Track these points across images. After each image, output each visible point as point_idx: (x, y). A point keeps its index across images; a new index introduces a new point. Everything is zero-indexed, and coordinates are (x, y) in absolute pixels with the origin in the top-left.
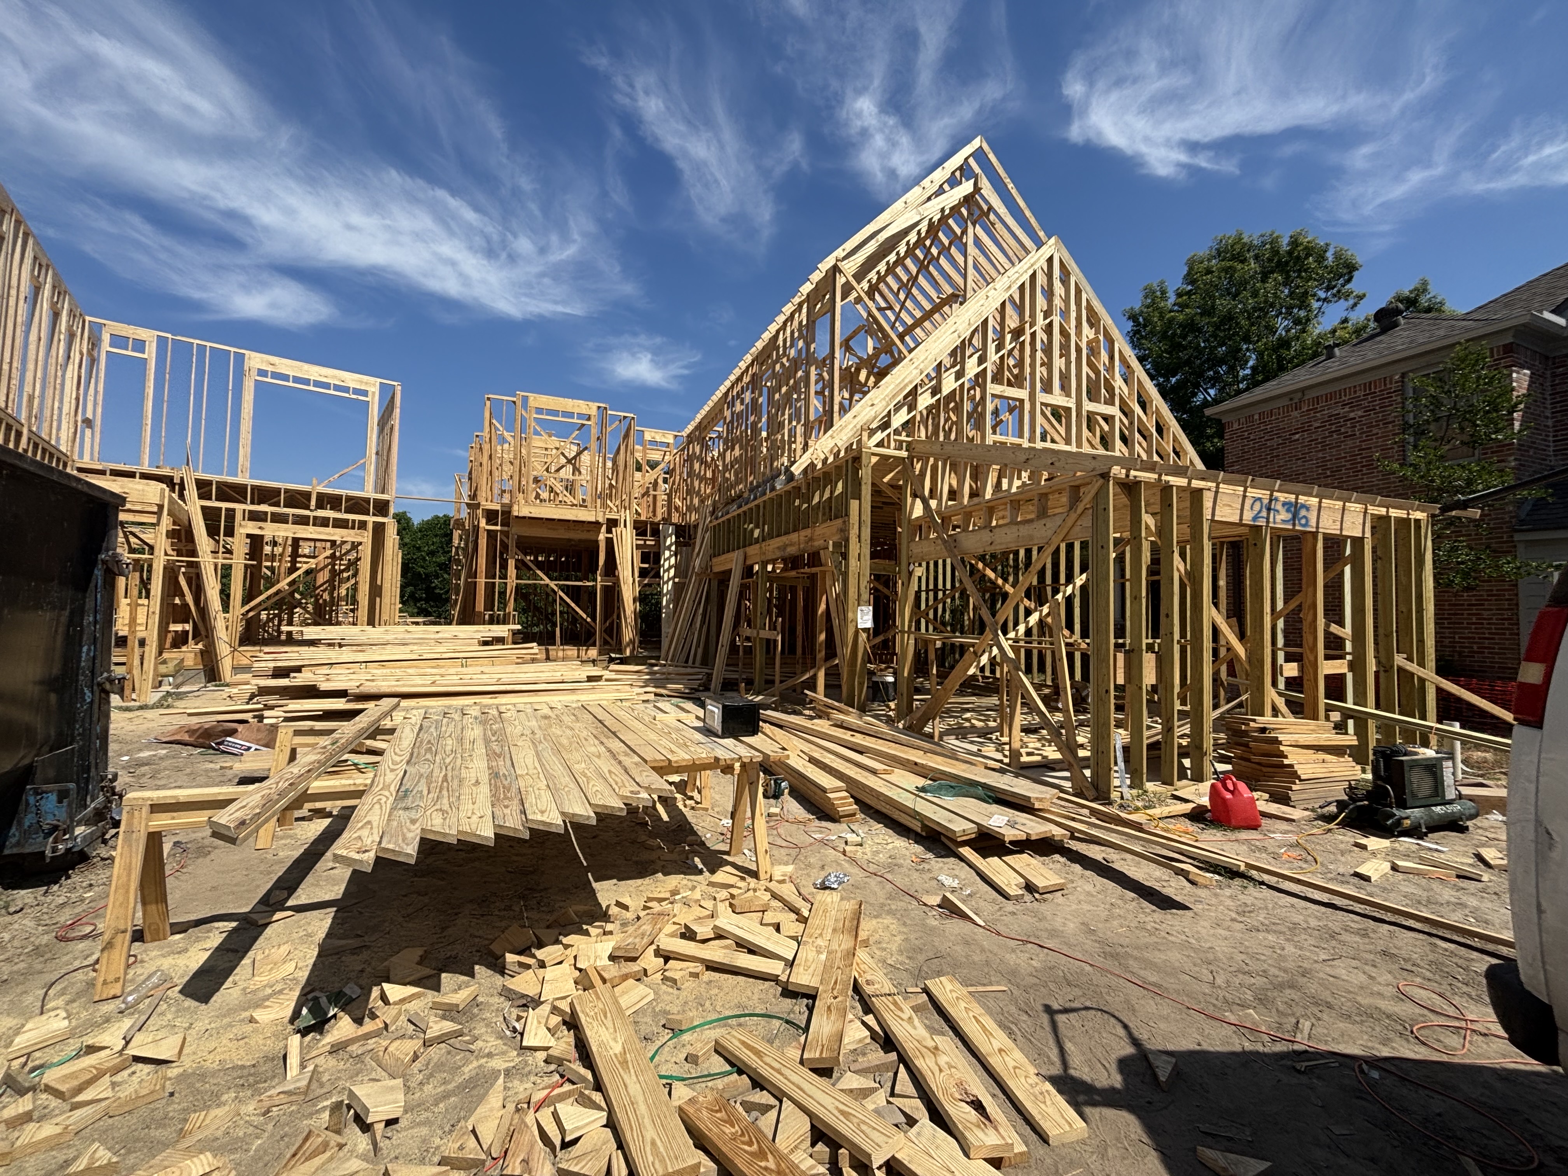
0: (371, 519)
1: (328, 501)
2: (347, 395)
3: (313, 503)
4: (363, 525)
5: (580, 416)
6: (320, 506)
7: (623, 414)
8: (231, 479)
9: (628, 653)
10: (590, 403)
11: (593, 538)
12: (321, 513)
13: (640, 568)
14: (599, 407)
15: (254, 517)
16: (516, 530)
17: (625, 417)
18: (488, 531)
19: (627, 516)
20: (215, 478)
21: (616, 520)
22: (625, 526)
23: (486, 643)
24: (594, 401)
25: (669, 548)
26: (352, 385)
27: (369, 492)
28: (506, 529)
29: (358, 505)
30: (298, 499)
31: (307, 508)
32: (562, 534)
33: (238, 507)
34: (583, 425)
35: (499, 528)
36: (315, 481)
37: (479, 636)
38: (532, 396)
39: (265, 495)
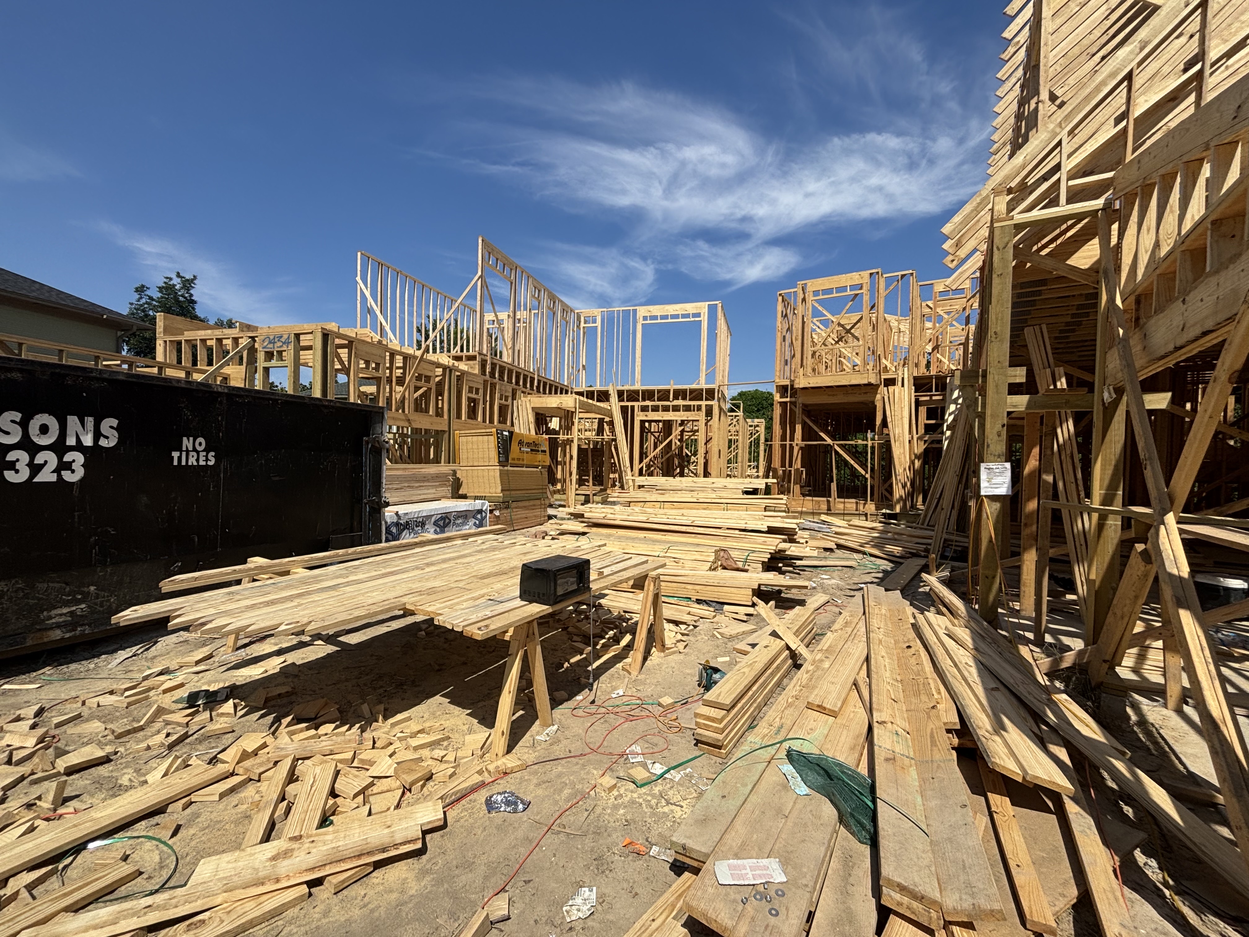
0: (703, 403)
1: (680, 394)
2: (688, 320)
3: (671, 396)
4: (699, 408)
5: (853, 287)
6: (676, 397)
7: (900, 273)
8: (632, 388)
9: (898, 509)
10: (861, 273)
11: (870, 399)
12: (676, 403)
13: (926, 425)
14: (871, 274)
15: (644, 409)
16: (801, 400)
17: (903, 276)
18: (780, 403)
19: (906, 374)
20: (626, 388)
21: (895, 379)
22: (903, 385)
23: (747, 493)
24: (865, 270)
25: (955, 402)
26: (691, 312)
27: (702, 384)
28: (793, 399)
29: (696, 395)
30: (664, 395)
31: (669, 400)
32: (839, 399)
33: (636, 404)
34: (856, 295)
35: (788, 399)
36: (672, 382)
37: (742, 487)
38: (809, 282)
39: (649, 395)
